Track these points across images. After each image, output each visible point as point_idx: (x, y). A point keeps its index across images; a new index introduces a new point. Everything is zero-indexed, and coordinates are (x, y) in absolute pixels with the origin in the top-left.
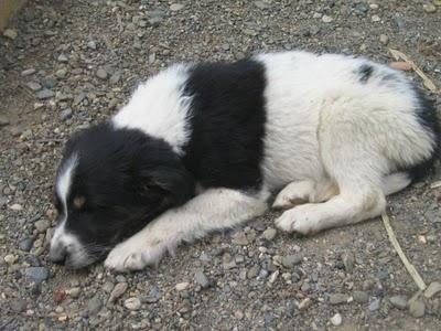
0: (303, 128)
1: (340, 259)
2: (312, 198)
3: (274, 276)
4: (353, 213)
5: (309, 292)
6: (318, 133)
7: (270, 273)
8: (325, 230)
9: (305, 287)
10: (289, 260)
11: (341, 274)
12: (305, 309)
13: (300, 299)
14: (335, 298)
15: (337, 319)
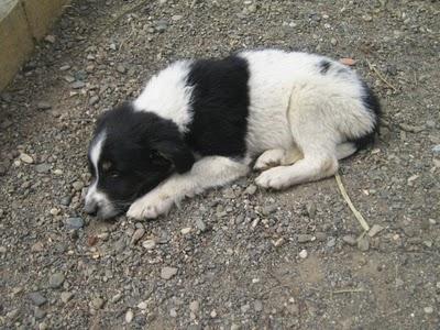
0: (276, 110)
1: (304, 208)
2: (283, 161)
3: (255, 223)
4: (314, 173)
5: (282, 233)
7: (252, 220)
8: (293, 186)
9: (280, 230)
10: (267, 209)
11: (306, 219)
12: (279, 247)
13: (276, 239)
14: (302, 238)
15: (303, 254)
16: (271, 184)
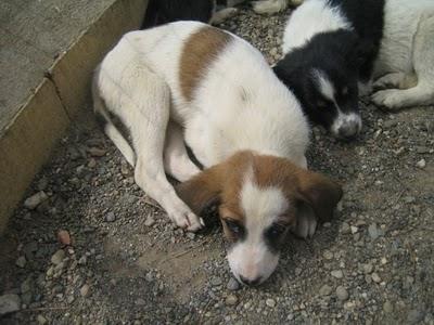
1: (423, 124)
3: (378, 132)
5: (403, 144)
6: (414, 38)
7: (376, 130)
9: (400, 141)
10: (388, 124)
11: (425, 134)
12: (401, 155)
13: (396, 149)
14: (421, 149)
15: (422, 163)
16: (385, 103)
